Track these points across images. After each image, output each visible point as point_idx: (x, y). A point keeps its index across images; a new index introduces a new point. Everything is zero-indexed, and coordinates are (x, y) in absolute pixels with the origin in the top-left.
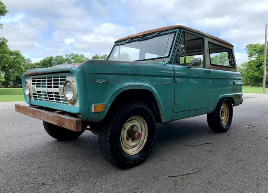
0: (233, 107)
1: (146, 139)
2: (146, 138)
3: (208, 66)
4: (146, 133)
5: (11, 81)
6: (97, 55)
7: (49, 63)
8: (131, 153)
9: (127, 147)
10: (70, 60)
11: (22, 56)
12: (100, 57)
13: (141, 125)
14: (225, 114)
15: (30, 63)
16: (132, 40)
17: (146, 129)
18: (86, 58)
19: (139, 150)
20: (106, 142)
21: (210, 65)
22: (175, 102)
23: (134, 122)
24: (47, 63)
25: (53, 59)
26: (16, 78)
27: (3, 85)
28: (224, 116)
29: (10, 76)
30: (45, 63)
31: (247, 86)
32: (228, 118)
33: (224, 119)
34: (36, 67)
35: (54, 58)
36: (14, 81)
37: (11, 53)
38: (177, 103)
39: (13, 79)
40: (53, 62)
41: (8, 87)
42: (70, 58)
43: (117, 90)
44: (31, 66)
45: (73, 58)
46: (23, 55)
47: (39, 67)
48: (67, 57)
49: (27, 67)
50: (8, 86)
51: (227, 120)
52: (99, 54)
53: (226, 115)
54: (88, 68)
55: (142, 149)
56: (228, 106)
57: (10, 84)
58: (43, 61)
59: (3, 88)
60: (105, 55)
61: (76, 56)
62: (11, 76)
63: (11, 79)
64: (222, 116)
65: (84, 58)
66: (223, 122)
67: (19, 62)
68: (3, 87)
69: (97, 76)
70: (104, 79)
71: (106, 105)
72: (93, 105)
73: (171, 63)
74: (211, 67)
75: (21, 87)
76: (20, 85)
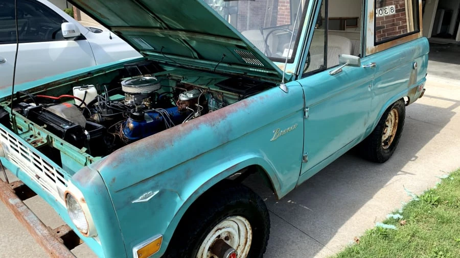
3: (369, 50)
14: (389, 127)
21: (374, 47)
22: (304, 158)
38: (307, 159)
43: (185, 200)
56: (397, 113)
69: (135, 191)
70: (153, 189)
71: (164, 237)
72: (135, 250)
73: (297, 76)
74: (376, 50)
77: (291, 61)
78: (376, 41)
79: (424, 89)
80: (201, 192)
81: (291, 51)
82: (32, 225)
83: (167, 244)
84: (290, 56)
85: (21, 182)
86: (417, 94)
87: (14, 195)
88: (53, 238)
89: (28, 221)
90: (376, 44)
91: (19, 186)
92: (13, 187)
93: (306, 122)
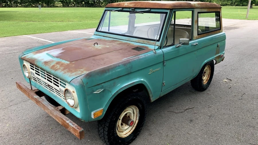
0: (215, 65)
1: (138, 121)
2: (137, 119)
3: (195, 37)
4: (138, 115)
8: (125, 136)
13: (133, 110)
14: (206, 74)
16: (123, 9)
17: (138, 113)
19: (132, 131)
20: (105, 135)
21: (197, 36)
22: (163, 83)
23: (127, 111)
28: (206, 75)
31: (232, 6)
32: (209, 77)
33: (205, 78)
38: (165, 84)
43: (113, 94)
51: (208, 79)
53: (208, 74)
54: (87, 83)
55: (134, 129)
56: (210, 67)
64: (204, 76)
66: (204, 81)
69: (94, 88)
70: (101, 88)
71: (104, 110)
72: (93, 113)
73: (161, 47)
74: (198, 37)
75: (5, 7)
76: (4, 4)
77: (158, 41)
78: (199, 33)
79: (224, 57)
80: (119, 92)
81: (158, 37)
82: (46, 106)
83: (105, 113)
84: (158, 39)
85: (38, 89)
86: (220, 59)
87: (36, 94)
88: (56, 110)
89: (44, 104)
90: (198, 35)
91: (37, 91)
92: (34, 92)
93: (164, 67)
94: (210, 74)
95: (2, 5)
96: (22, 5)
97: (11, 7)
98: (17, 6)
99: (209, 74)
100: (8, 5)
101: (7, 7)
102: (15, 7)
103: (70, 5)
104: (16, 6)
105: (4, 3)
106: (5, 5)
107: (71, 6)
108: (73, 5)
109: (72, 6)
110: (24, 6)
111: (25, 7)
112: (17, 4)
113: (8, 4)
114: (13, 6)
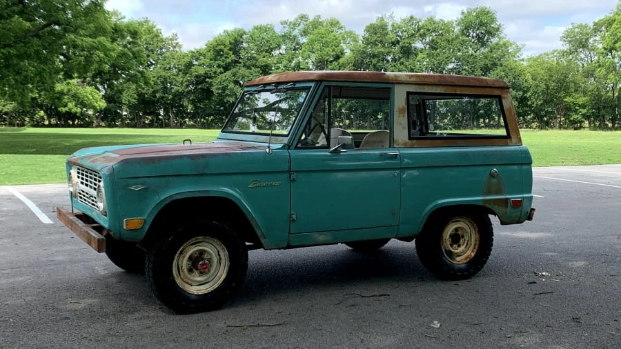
3: (400, 142)
5: (124, 107)
6: (382, 19)
7: (230, 49)
8: (193, 292)
9: (190, 282)
10: (295, 37)
11: (154, 29)
12: (393, 25)
15: (177, 49)
17: (226, 258)
18: (347, 30)
21: (409, 141)
22: (291, 216)
23: (203, 246)
24: (226, 50)
25: (244, 36)
26: (136, 96)
27: (103, 120)
28: (465, 245)
29: (120, 92)
30: (221, 50)
34: (195, 63)
35: (245, 33)
36: (130, 106)
37: (117, 32)
38: (294, 217)
39: (129, 101)
40: (245, 45)
41: (117, 126)
42: (296, 32)
43: (162, 199)
44: (179, 60)
45: (305, 33)
46: (158, 27)
47: (202, 62)
48: (287, 30)
49: (169, 63)
50: (115, 122)
52: (391, 16)
54: (119, 171)
56: (475, 225)
57: (120, 116)
58: (215, 43)
59: (101, 126)
60: (409, 16)
61: (316, 24)
62: (123, 90)
63: (124, 101)
65: (340, 31)
67: (140, 56)
68: (103, 124)
70: (142, 184)
71: (145, 220)
72: (125, 220)
73: (290, 147)
74: (413, 145)
75: (151, 126)
76: (148, 119)
80: (175, 198)
83: (147, 227)
84: (287, 133)
86: (513, 212)
93: (293, 184)
94: (478, 243)
95: (144, 123)
96: (195, 122)
97: (167, 126)
98: (181, 126)
99: (475, 244)
100: (161, 120)
101: (156, 127)
102: (176, 127)
103: (337, 124)
104: (179, 124)
105: (149, 114)
106: (152, 121)
107: (341, 124)
108: (347, 122)
109: (344, 125)
110: (203, 123)
111: (205, 128)
112: (183, 118)
113: (160, 117)
114: (171, 123)
